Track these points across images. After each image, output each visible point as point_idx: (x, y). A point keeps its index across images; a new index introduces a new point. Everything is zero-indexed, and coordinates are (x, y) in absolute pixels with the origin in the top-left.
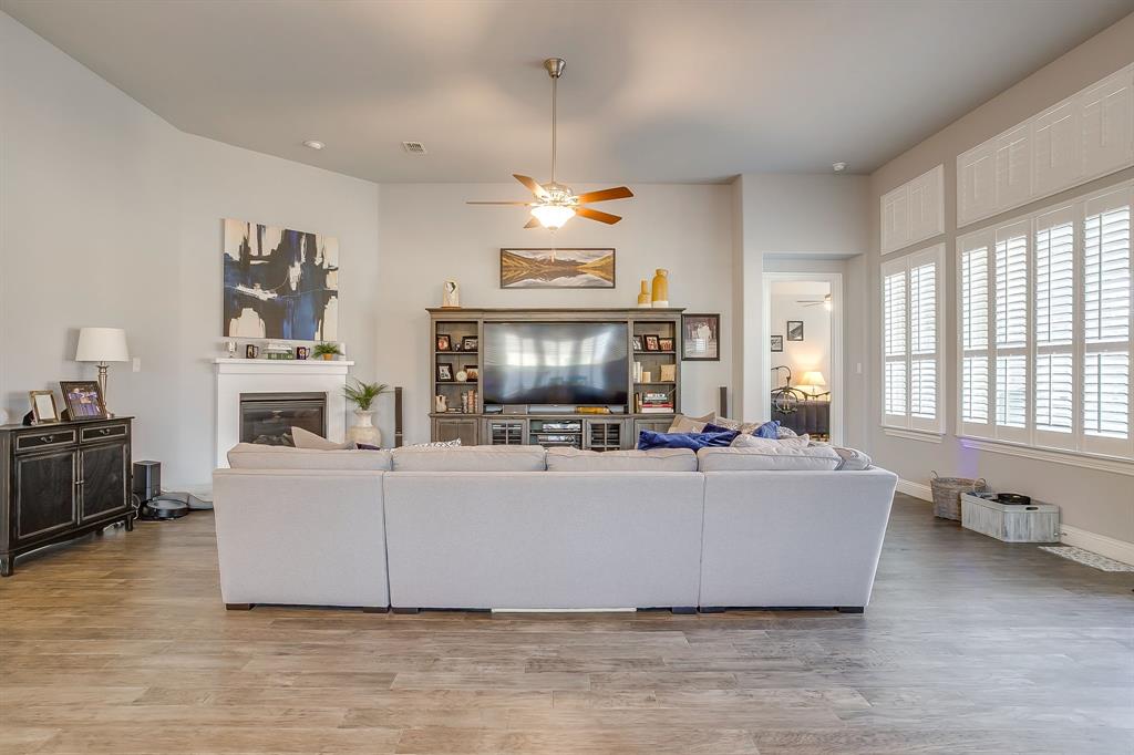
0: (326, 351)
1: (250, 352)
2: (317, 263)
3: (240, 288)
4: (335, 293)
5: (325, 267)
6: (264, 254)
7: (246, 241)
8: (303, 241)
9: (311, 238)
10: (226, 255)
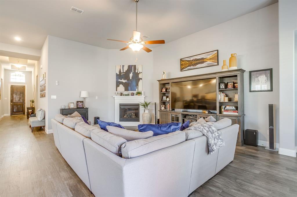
0: (139, 93)
1: (121, 94)
2: (136, 72)
3: (119, 80)
4: (141, 79)
5: (138, 72)
6: (124, 72)
7: (120, 70)
8: (133, 67)
9: (135, 66)
10: (116, 73)
